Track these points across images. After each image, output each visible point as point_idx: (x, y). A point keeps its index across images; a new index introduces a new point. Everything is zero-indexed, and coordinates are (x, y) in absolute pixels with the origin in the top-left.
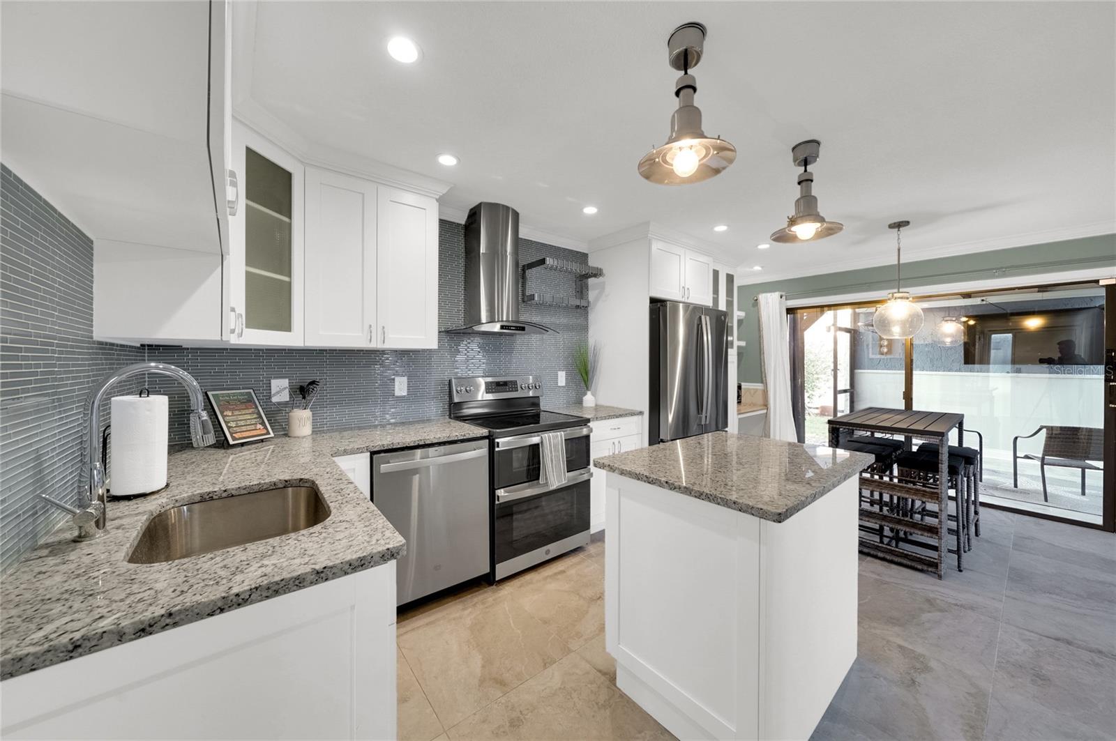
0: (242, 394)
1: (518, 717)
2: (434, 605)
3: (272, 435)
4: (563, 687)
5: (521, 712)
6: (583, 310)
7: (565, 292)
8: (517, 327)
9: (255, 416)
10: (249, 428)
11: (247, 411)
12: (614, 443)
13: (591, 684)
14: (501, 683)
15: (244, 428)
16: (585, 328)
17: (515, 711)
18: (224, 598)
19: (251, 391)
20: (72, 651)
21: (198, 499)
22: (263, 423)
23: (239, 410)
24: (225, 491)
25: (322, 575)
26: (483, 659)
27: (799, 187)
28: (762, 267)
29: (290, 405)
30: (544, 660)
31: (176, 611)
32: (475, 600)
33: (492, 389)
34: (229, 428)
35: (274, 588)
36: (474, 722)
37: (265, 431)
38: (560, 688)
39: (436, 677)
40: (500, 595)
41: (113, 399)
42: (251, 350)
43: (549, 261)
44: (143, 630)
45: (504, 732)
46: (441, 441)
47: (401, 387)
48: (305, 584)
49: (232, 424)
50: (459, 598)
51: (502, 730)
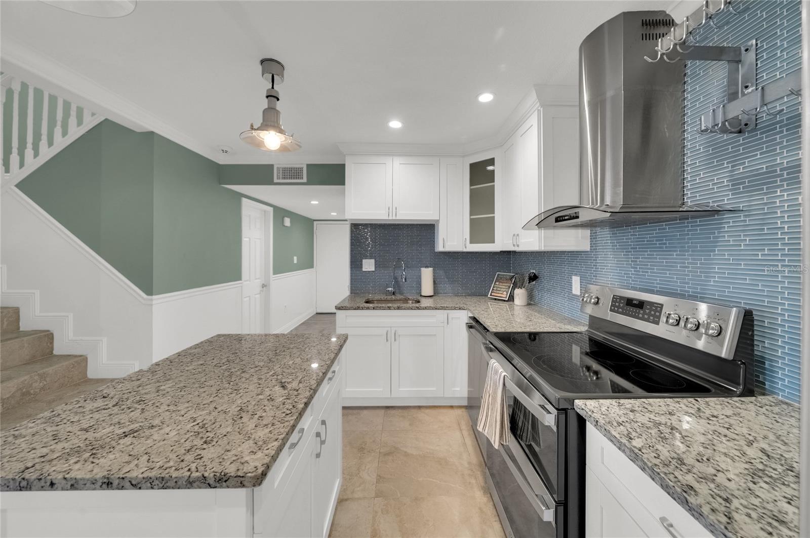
0: (509, 276)
1: (363, 451)
3: (507, 299)
9: (507, 287)
10: (500, 292)
11: (506, 284)
14: (388, 454)
17: (367, 452)
22: (507, 292)
23: (503, 283)
34: (493, 289)
37: (505, 296)
38: (358, 474)
47: (576, 286)
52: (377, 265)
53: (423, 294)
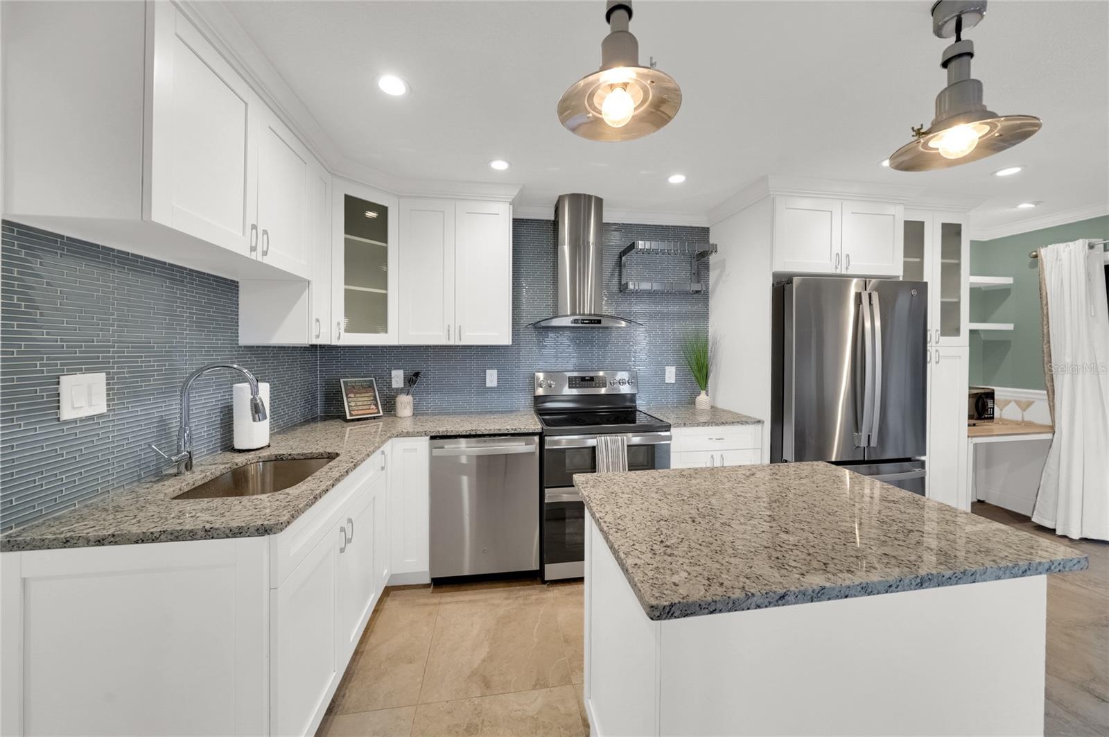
0: (365, 381)
1: (477, 725)
2: (487, 586)
3: (381, 414)
4: (535, 717)
5: (483, 720)
6: (702, 295)
7: (678, 276)
8: (591, 320)
9: (372, 398)
10: (364, 407)
11: (366, 395)
12: (712, 456)
13: (566, 729)
14: (487, 684)
15: (360, 408)
16: (704, 316)
17: (479, 717)
18: (144, 533)
19: (373, 379)
20: (65, 543)
21: (274, 458)
22: (376, 405)
23: (361, 393)
24: (290, 455)
25: (209, 533)
26: (488, 653)
27: (945, 71)
28: (1036, 203)
29: (400, 391)
30: (538, 679)
31: (118, 534)
32: (521, 593)
33: (576, 384)
34: (349, 406)
35: (175, 535)
36: (441, 709)
37: (376, 411)
38: (532, 717)
39: (443, 653)
40: (544, 596)
41: (235, 385)
42: (378, 347)
43: (641, 244)
44: (99, 541)
45: (457, 732)
46: (492, 432)
47: (492, 378)
48: (197, 537)
49: (353, 404)
50: (510, 586)
51: (457, 729)
52: (114, 393)
53: (237, 446)
